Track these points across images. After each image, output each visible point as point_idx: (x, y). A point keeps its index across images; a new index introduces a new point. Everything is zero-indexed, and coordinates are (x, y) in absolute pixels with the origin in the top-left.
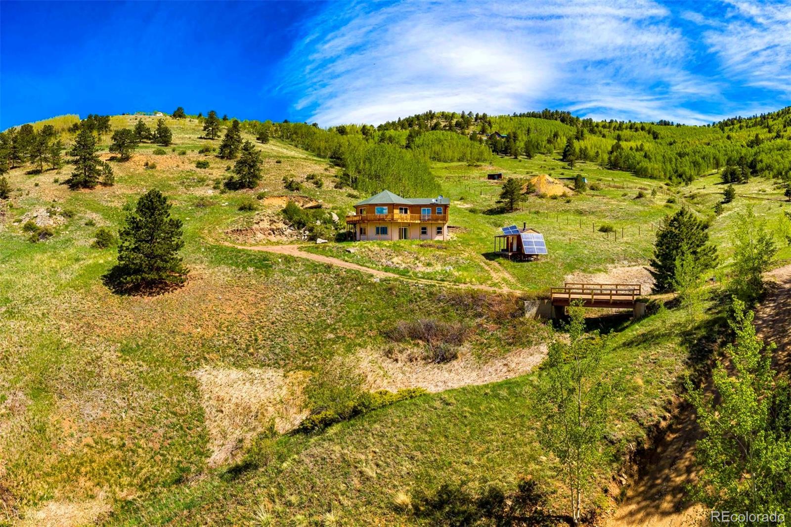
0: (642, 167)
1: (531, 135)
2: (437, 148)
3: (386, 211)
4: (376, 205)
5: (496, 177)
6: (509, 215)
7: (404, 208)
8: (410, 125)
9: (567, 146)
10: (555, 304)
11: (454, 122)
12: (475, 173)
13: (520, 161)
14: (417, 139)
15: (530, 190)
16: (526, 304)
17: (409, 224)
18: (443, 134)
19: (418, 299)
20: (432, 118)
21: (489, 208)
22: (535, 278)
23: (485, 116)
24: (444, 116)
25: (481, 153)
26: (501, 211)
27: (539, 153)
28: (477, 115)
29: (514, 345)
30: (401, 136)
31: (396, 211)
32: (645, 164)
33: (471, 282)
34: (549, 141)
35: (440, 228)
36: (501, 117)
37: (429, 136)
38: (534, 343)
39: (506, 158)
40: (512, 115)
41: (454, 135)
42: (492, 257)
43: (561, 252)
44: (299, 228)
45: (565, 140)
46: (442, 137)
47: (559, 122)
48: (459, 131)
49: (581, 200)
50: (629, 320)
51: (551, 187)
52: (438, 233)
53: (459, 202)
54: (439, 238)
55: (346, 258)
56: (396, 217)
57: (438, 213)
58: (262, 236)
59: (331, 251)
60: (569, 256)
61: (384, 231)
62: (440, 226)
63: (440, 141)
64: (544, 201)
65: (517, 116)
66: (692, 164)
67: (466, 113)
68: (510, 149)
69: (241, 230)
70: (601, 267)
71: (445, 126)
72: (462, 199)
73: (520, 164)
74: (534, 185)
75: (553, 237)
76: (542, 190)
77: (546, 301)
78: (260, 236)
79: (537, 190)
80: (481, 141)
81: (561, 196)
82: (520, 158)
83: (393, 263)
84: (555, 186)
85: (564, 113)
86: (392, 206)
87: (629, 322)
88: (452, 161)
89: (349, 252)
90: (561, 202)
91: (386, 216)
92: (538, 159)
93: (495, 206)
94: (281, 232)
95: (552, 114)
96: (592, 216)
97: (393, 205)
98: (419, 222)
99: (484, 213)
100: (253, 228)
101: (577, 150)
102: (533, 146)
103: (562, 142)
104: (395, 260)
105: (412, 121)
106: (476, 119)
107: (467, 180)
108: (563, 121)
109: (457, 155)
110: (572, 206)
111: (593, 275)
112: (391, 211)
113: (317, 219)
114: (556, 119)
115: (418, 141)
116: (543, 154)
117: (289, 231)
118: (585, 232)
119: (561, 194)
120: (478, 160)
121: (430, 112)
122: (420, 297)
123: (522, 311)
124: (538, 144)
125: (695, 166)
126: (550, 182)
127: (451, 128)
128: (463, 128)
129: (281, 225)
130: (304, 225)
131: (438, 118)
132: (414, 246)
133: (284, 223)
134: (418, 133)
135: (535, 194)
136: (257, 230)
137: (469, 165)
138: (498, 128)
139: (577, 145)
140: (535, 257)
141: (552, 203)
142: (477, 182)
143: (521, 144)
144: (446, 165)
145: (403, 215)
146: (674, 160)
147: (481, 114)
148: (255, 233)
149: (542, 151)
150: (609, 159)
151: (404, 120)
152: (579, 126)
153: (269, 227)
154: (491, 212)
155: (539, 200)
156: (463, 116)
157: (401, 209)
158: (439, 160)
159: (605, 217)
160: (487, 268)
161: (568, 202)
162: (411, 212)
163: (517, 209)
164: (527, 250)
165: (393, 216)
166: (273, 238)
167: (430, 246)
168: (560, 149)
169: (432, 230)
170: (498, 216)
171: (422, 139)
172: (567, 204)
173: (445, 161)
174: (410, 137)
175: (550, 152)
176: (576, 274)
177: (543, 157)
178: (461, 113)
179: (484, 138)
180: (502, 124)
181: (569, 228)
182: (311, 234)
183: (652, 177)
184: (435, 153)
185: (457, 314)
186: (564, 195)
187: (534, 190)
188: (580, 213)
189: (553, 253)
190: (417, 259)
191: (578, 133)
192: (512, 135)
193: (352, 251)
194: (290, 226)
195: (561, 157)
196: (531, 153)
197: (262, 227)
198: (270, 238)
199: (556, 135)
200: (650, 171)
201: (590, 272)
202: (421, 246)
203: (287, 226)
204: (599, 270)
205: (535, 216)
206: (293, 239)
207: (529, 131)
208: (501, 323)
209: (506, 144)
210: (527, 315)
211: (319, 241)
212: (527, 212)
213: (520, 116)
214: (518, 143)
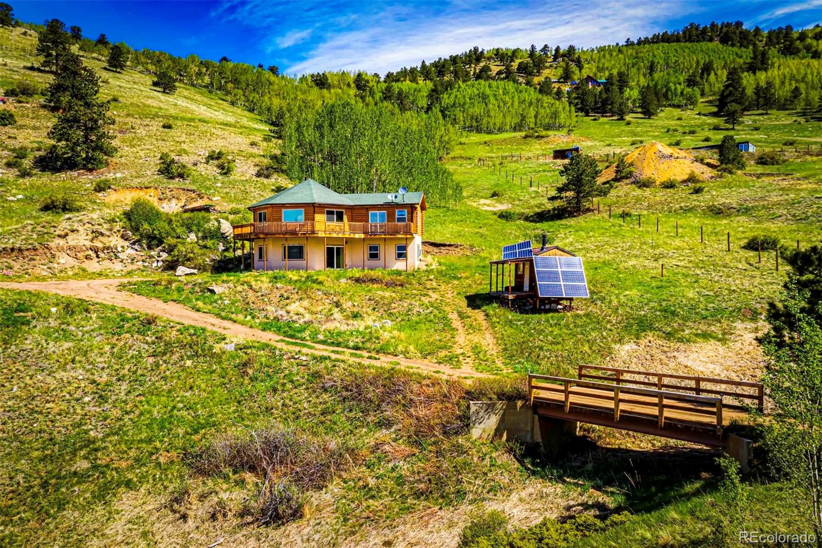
1: (656, 76)
2: (477, 109)
3: (301, 218)
4: (284, 206)
5: (569, 153)
6: (572, 222)
7: (336, 213)
8: (441, 73)
9: (727, 87)
10: (541, 411)
11: (515, 65)
12: (535, 148)
13: (628, 123)
14: (445, 96)
15: (623, 173)
16: (473, 408)
17: (348, 241)
18: (490, 86)
19: (289, 386)
20: (478, 60)
21: (537, 210)
22: (541, 348)
23: (572, 49)
24: (499, 55)
25: (555, 115)
26: (559, 214)
27: (670, 105)
28: (557, 49)
29: (427, 499)
30: (420, 91)
31: (320, 218)
33: (405, 353)
34: (691, 82)
35: (404, 248)
36: (602, 49)
37: (466, 90)
38: (471, 496)
39: (605, 119)
40: (622, 43)
41: (510, 86)
42: (478, 302)
43: (634, 293)
44: (150, 248)
45: (724, 74)
46: (488, 91)
47: (716, 44)
48: (521, 80)
49: (729, 186)
50: (698, 478)
51: (666, 164)
52: (400, 256)
53: (488, 201)
54: (400, 265)
55: (200, 304)
56: (318, 227)
57: (400, 220)
58: (71, 262)
59: (179, 290)
60: (650, 301)
61: (296, 253)
62: (403, 243)
63: (484, 98)
64: (648, 192)
65: (633, 44)
67: (539, 48)
68: (612, 103)
69: (20, 250)
70: (715, 329)
71: (499, 73)
72: (494, 195)
73: (627, 128)
74: (632, 164)
75: (633, 262)
76: (647, 173)
77: (519, 403)
78: (64, 260)
79: (636, 172)
80: (559, 94)
81: (684, 181)
82: (628, 118)
83: (288, 312)
84: (674, 163)
85: (728, 25)
86: (312, 208)
87: (697, 485)
88: (501, 130)
89: (212, 292)
90: (682, 195)
91: (302, 226)
92: (666, 116)
93: (549, 206)
94: (112, 253)
95: (704, 31)
96: (742, 218)
97: (313, 205)
98: (362, 236)
99: (527, 219)
100: (52, 245)
101: (750, 92)
102: (656, 94)
103: (718, 80)
104: (294, 307)
105: (443, 66)
106: (556, 57)
107: (516, 161)
108: (725, 40)
109: (510, 121)
110: (704, 200)
111: (682, 347)
112: (310, 217)
113: (191, 231)
114: (711, 40)
115: (446, 99)
116: (678, 106)
117: (130, 251)
118: (709, 250)
119: (686, 177)
120: (548, 127)
121: (476, 49)
122: (292, 381)
123: (466, 422)
124: (668, 89)
126: (664, 157)
127: (508, 75)
128: (531, 74)
129: (115, 241)
130: (160, 242)
131: (489, 59)
132: (343, 281)
133: (122, 237)
134: (449, 86)
135: (632, 179)
136: (60, 249)
137: (526, 137)
138: (594, 70)
139: (749, 81)
140: (565, 303)
141: (662, 195)
142: (533, 164)
143: (631, 93)
144: (487, 137)
145: (334, 224)
147: (564, 48)
148: (54, 256)
149: (676, 102)
151: (432, 65)
152: (761, 46)
153: (88, 244)
154: (541, 217)
155: (639, 192)
156: (532, 54)
157: (329, 213)
158: (479, 130)
159: (774, 218)
160: (457, 324)
161: (697, 191)
162: (351, 219)
163: (588, 210)
164: (544, 288)
165: (313, 226)
166: (93, 266)
167: (373, 281)
168: (714, 94)
169: (388, 252)
170: (551, 223)
171: (453, 96)
172: (694, 197)
173: (490, 132)
174: (434, 95)
175: (691, 101)
176: (644, 342)
177: (677, 112)
178: (529, 48)
179: (566, 88)
180: (603, 60)
181: (678, 242)
182: (169, 259)
184: (472, 118)
185: (348, 419)
186: (692, 179)
187: (631, 173)
188: (717, 212)
189: (617, 296)
190: (337, 305)
191: (755, 57)
192: (616, 78)
193: (218, 289)
194: (134, 243)
195: (715, 109)
196: (652, 108)
197: (72, 243)
198: (87, 265)
199: (707, 69)
201: (681, 340)
202: (358, 280)
203: (126, 243)
204: (705, 336)
205: (620, 221)
206: (134, 267)
207: (652, 68)
208: (417, 444)
209: (604, 96)
210: (476, 432)
211: (181, 270)
212: (606, 216)
213: (640, 42)
214: (627, 92)
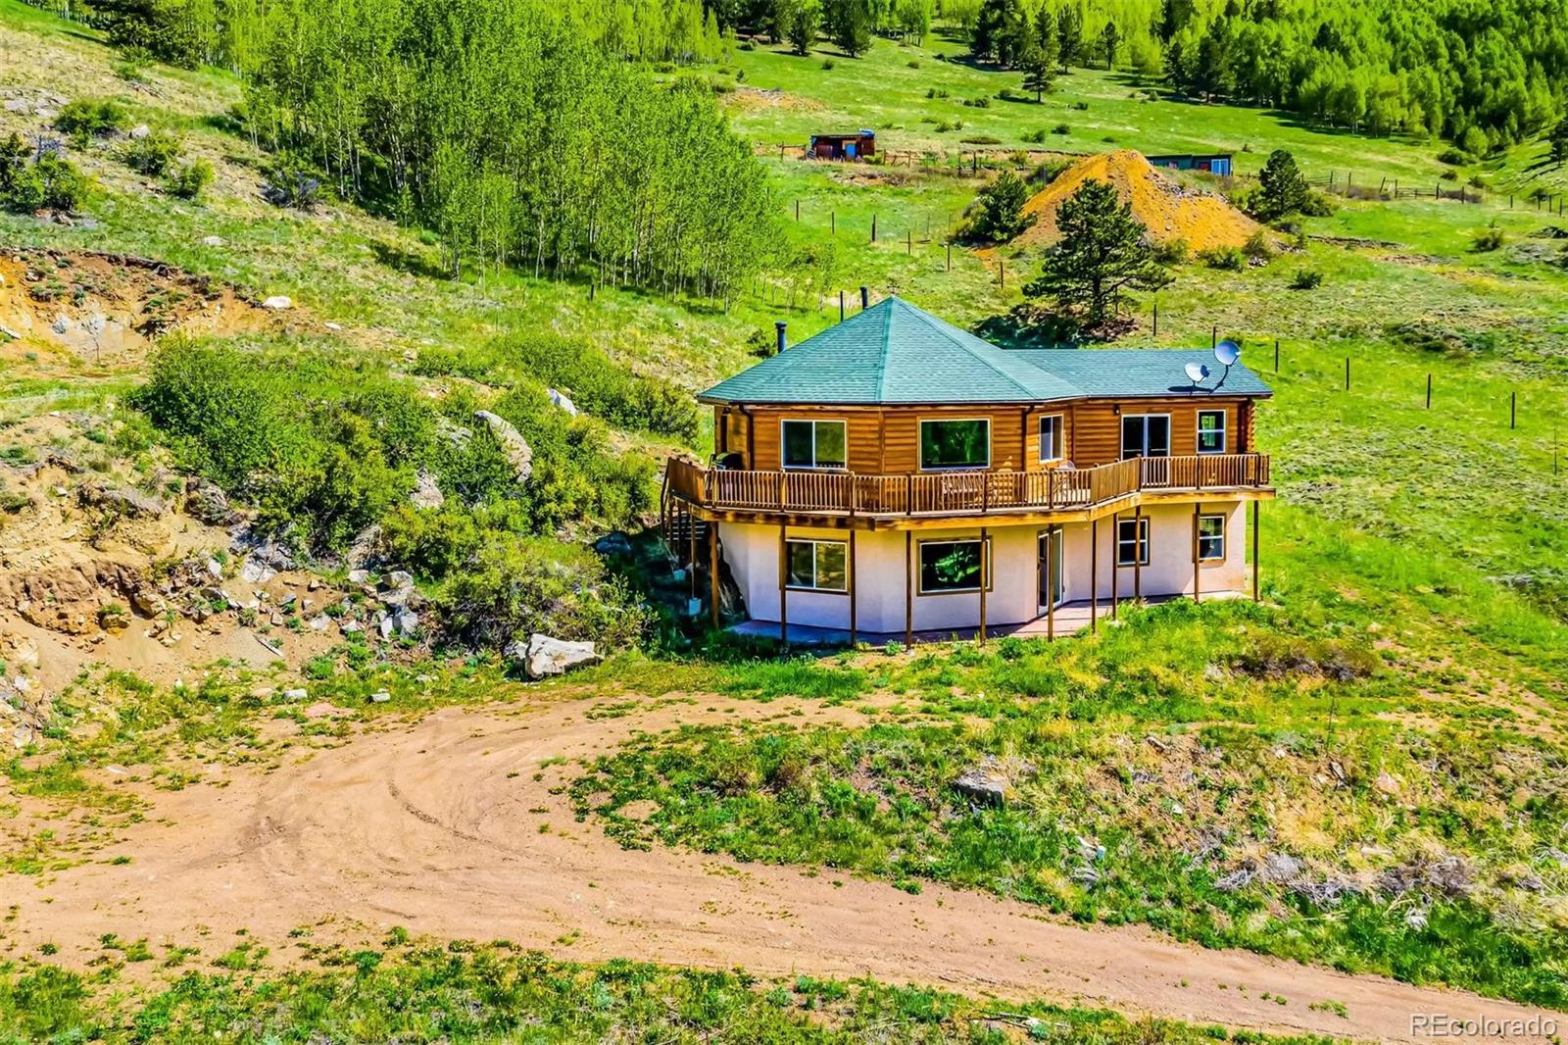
0: (1325, 89)
5: (848, 146)
13: (828, 66)
32: (1329, 73)
39: (765, 49)
52: (1205, 548)
57: (1204, 442)
66: (1538, 66)
86: (1016, 418)
94: (195, 590)
112: (1009, 449)
125: (1549, 72)
129: (184, 534)
146: (1443, 51)
150: (1174, 54)
153: (86, 558)
157: (1044, 427)
166: (142, 656)
169: (1175, 539)
183: (1374, 129)
193: (996, 786)
194: (255, 537)
198: (117, 654)
200: (1362, 103)
203: (224, 540)
